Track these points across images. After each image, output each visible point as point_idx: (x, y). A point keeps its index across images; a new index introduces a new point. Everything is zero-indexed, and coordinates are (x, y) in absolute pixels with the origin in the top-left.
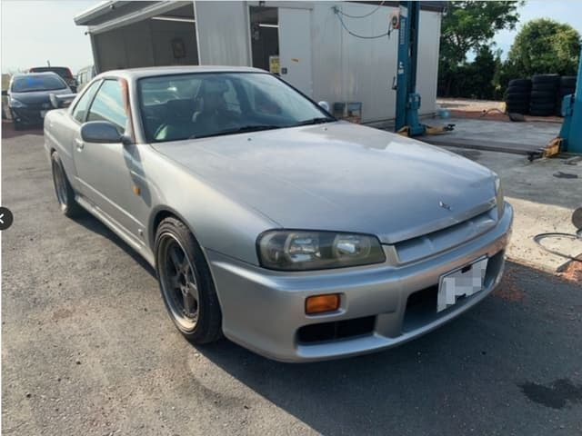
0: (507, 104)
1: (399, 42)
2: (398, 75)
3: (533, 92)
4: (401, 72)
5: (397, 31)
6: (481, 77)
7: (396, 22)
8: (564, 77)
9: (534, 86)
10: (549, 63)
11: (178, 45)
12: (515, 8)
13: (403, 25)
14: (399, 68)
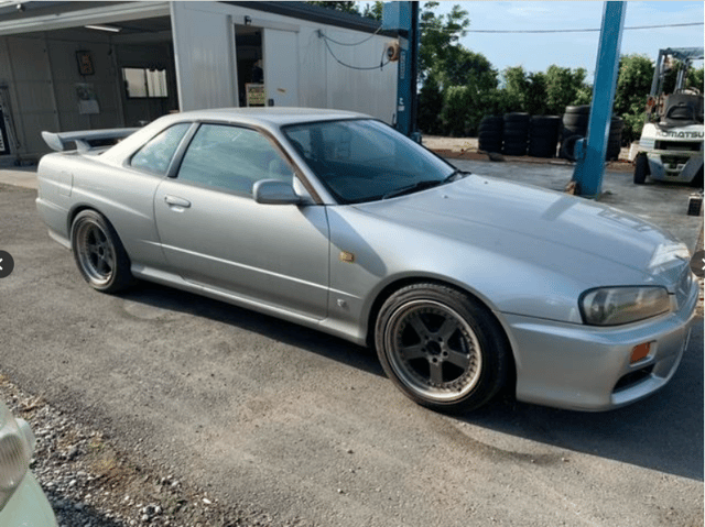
0: (480, 142)
1: (399, 78)
2: (398, 112)
3: (507, 131)
4: (402, 109)
5: (396, 62)
6: (428, 110)
7: (392, 54)
8: (534, 117)
9: (507, 124)
10: (498, 99)
11: (85, 59)
12: (457, 38)
13: (403, 57)
14: (398, 104)
